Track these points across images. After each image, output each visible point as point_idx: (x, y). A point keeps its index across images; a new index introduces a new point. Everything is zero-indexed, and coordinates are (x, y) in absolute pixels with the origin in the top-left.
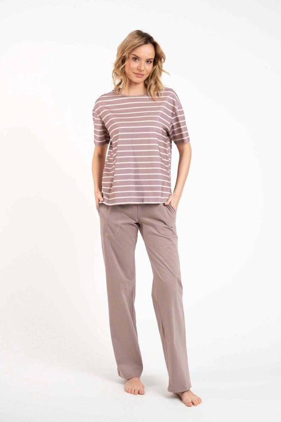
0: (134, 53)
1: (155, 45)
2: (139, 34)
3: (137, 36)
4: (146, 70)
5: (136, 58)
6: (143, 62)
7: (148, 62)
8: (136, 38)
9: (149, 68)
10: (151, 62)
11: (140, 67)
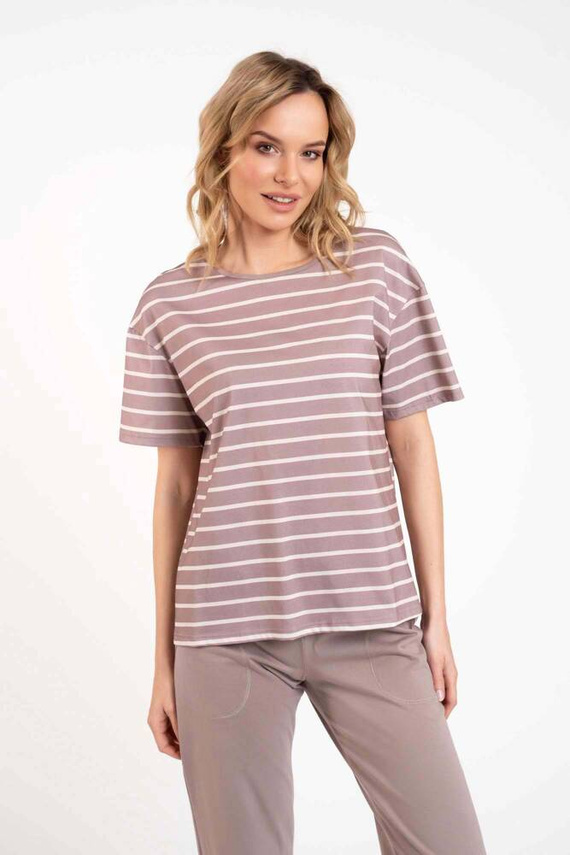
1: (327, 95)
2: (268, 63)
3: (264, 68)
4: (305, 182)
5: (267, 145)
6: (293, 156)
7: (306, 153)
8: (262, 75)
9: (313, 171)
10: (317, 155)
11: (284, 174)
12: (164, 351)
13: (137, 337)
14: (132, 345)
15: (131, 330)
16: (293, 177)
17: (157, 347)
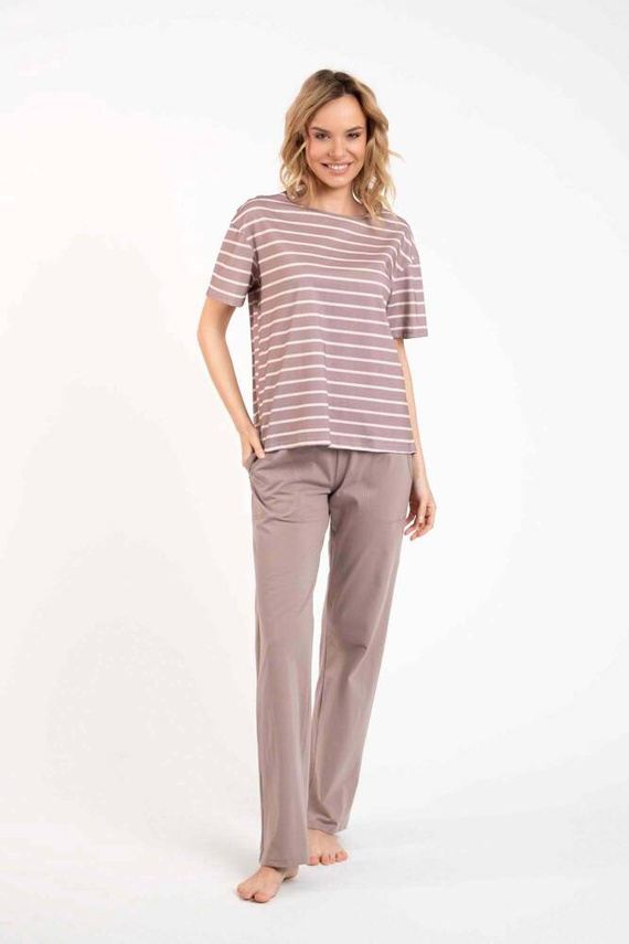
0: (314, 124)
5: (323, 135)
6: (340, 140)
7: (349, 136)
9: (358, 146)
10: (358, 135)
11: (333, 152)
12: (254, 243)
13: (235, 230)
14: (229, 235)
15: (233, 226)
16: (340, 153)
17: (249, 238)
